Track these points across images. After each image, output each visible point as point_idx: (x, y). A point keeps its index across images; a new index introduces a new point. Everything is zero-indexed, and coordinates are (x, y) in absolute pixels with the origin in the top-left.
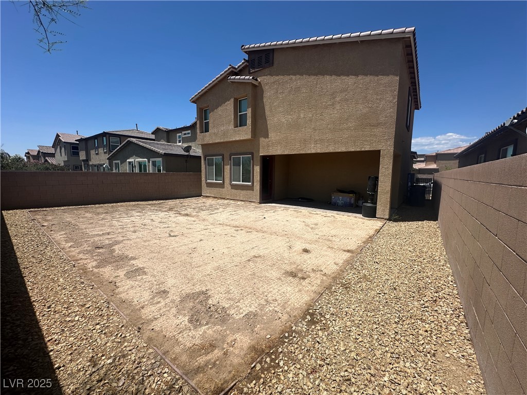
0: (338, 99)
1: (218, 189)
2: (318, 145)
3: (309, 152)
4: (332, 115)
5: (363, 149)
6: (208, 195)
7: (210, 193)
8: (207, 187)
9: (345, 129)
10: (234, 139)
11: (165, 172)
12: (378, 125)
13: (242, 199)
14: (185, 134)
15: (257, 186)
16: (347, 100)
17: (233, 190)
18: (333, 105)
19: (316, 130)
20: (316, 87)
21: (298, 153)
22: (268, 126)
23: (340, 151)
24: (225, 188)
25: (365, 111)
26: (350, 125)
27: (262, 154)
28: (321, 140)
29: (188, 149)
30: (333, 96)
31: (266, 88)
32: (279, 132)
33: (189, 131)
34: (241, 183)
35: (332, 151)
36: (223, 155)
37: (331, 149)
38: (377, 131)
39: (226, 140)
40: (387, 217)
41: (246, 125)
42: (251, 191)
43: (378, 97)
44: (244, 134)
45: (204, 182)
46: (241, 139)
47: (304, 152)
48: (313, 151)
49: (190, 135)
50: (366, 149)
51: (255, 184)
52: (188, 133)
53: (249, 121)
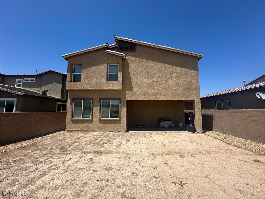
0: (174, 75)
1: (85, 124)
2: (165, 96)
3: (160, 100)
4: (172, 82)
5: (188, 100)
6: (73, 129)
7: (76, 128)
8: (72, 123)
9: (179, 90)
10: (106, 89)
11: (18, 112)
12: (193, 89)
13: (110, 130)
14: (26, 80)
15: (124, 120)
16: (178, 77)
17: (102, 124)
18: (172, 78)
19: (163, 88)
20: (162, 68)
21: (153, 100)
22: (133, 83)
23: (177, 100)
24: (94, 123)
25: (187, 83)
26: (181, 88)
27: (128, 100)
28: (167, 94)
29: (45, 92)
30: (171, 73)
31: (130, 62)
32: (141, 88)
33: (34, 79)
34: (110, 118)
35: (173, 100)
36: (92, 99)
37: (172, 99)
38: (193, 92)
39: (98, 88)
40: (202, 131)
41: (118, 81)
42: (119, 124)
43: (192, 78)
44: (116, 86)
45: (70, 119)
46: (113, 89)
47: (157, 100)
48: (163, 99)
49: (34, 82)
50: (189, 100)
51: (122, 119)
52: (33, 80)
53: (120, 78)
